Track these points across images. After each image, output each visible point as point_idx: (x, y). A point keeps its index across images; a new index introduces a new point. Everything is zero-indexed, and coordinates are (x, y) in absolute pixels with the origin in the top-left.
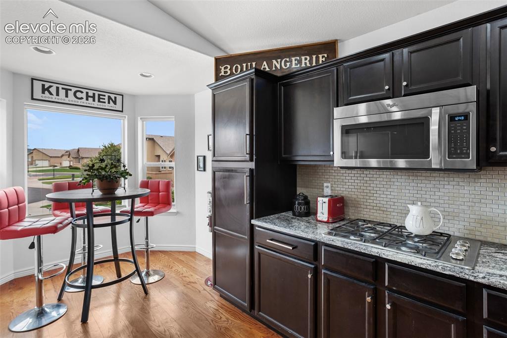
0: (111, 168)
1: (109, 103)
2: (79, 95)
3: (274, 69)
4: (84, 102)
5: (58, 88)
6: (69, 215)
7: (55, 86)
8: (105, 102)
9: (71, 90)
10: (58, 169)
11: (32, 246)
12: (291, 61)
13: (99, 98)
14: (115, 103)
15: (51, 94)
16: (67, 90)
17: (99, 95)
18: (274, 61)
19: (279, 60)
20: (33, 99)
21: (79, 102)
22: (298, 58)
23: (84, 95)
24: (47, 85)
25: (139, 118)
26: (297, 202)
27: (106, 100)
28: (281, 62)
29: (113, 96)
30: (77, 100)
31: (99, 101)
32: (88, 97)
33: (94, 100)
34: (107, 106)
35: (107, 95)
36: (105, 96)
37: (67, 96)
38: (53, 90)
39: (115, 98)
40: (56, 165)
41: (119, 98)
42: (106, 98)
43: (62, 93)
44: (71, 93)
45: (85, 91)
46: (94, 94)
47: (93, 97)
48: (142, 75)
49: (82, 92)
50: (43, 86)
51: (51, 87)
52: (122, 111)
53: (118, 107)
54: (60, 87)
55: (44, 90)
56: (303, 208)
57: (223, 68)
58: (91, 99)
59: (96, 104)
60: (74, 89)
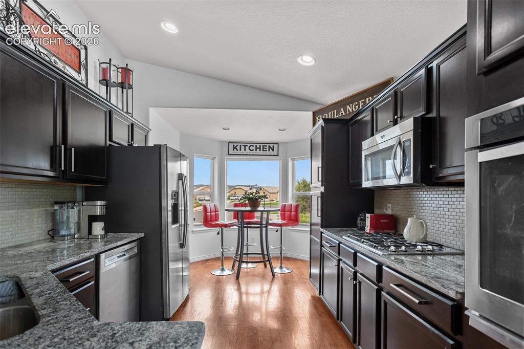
0: (256, 194)
1: (269, 150)
2: (251, 148)
3: (348, 113)
4: (254, 152)
5: (240, 146)
6: (237, 221)
7: (239, 144)
8: (266, 151)
9: (247, 146)
10: (275, 203)
11: (218, 234)
12: (359, 104)
13: (263, 148)
14: (273, 150)
15: (237, 150)
16: (245, 146)
17: (263, 146)
18: (348, 107)
19: (351, 105)
20: (229, 154)
21: (252, 153)
22: (364, 100)
23: (254, 148)
24: (235, 145)
25: (290, 159)
26: (359, 219)
27: (267, 149)
28: (352, 106)
29: (271, 146)
30: (250, 151)
31: (263, 150)
32: (256, 148)
33: (260, 150)
34: (268, 153)
35: (268, 145)
36: (266, 146)
37: (245, 150)
38: (238, 148)
39: (273, 146)
40: (273, 199)
41: (276, 146)
42: (268, 147)
43: (243, 148)
44: (247, 148)
45: (254, 145)
46: (260, 146)
47: (260, 148)
48: (280, 130)
49: (253, 146)
50: (234, 145)
51: (237, 145)
52: (278, 155)
53: (275, 153)
54: (242, 144)
55: (234, 148)
56: (361, 223)
57: (317, 118)
58: (258, 150)
59: (262, 152)
60: (249, 145)
